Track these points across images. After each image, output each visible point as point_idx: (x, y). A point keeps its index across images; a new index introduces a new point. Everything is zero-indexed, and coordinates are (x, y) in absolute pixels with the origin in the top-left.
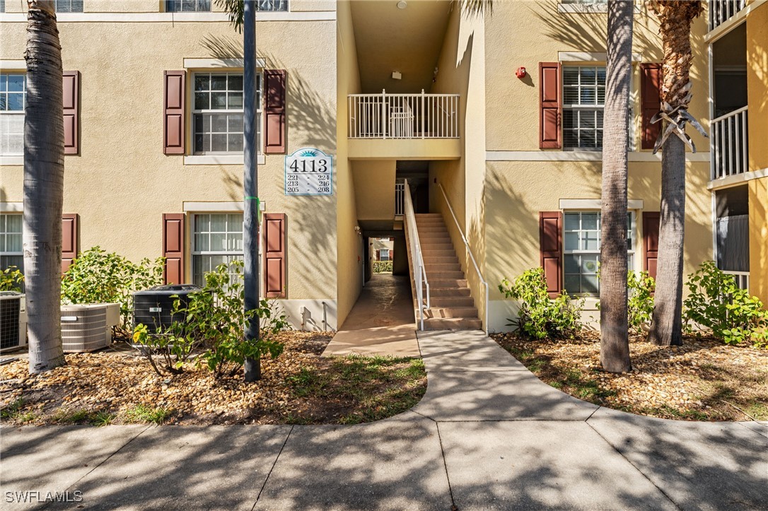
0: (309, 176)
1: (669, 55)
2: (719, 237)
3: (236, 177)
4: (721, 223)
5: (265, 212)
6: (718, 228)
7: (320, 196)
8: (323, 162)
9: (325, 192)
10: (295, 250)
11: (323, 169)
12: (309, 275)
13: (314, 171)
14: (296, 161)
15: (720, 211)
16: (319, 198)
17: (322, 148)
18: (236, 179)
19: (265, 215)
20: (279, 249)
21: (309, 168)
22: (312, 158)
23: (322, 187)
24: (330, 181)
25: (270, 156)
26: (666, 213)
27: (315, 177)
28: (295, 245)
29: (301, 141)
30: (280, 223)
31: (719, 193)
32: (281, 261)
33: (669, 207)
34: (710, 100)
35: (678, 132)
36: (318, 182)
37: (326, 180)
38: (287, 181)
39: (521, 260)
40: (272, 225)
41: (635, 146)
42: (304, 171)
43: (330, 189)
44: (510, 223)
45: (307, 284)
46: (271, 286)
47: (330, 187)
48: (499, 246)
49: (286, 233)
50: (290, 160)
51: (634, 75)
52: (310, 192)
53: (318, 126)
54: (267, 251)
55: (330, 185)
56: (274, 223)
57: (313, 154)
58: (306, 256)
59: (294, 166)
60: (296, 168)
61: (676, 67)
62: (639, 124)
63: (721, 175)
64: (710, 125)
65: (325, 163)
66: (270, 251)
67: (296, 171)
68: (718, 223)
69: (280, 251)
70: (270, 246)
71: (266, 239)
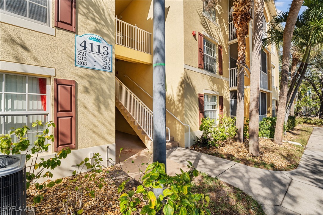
0: (96, 55)
1: (242, 45)
2: (231, 105)
3: (20, 40)
4: (232, 101)
5: (56, 78)
6: (231, 103)
7: (104, 71)
8: (106, 49)
9: (107, 70)
10: (84, 110)
11: (106, 53)
12: (95, 129)
13: (99, 52)
14: (85, 41)
15: (232, 97)
16: (103, 72)
17: (106, 38)
18: (21, 43)
19: (56, 80)
20: (70, 110)
21: (96, 49)
22: (98, 43)
23: (105, 65)
24: (110, 62)
25: (61, 31)
26: (241, 97)
27: (100, 57)
28: (85, 107)
29: (89, 28)
30: (71, 88)
31: (231, 92)
32: (71, 119)
33: (242, 96)
34: (229, 62)
35: (245, 71)
36: (102, 61)
37: (108, 61)
38: (77, 55)
39: (194, 114)
40: (63, 90)
41: (217, 73)
42: (92, 51)
43: (111, 68)
44: (192, 98)
45: (94, 136)
46: (62, 141)
47: (110, 66)
48: (188, 108)
49: (76, 97)
50: (80, 40)
51: (216, 48)
52: (96, 67)
53: (103, 23)
54: (58, 111)
55: (111, 65)
56: (65, 88)
57: (99, 41)
58: (93, 115)
59: (83, 45)
60: (85, 47)
61: (243, 49)
62: (218, 66)
63: (233, 86)
64: (229, 70)
65: (108, 49)
66: (60, 111)
67: (85, 49)
68: (231, 101)
69: (71, 111)
70: (62, 107)
71: (56, 100)
